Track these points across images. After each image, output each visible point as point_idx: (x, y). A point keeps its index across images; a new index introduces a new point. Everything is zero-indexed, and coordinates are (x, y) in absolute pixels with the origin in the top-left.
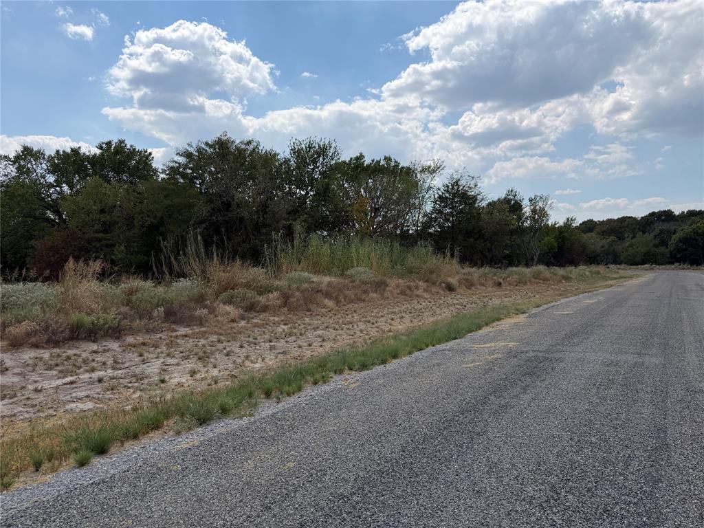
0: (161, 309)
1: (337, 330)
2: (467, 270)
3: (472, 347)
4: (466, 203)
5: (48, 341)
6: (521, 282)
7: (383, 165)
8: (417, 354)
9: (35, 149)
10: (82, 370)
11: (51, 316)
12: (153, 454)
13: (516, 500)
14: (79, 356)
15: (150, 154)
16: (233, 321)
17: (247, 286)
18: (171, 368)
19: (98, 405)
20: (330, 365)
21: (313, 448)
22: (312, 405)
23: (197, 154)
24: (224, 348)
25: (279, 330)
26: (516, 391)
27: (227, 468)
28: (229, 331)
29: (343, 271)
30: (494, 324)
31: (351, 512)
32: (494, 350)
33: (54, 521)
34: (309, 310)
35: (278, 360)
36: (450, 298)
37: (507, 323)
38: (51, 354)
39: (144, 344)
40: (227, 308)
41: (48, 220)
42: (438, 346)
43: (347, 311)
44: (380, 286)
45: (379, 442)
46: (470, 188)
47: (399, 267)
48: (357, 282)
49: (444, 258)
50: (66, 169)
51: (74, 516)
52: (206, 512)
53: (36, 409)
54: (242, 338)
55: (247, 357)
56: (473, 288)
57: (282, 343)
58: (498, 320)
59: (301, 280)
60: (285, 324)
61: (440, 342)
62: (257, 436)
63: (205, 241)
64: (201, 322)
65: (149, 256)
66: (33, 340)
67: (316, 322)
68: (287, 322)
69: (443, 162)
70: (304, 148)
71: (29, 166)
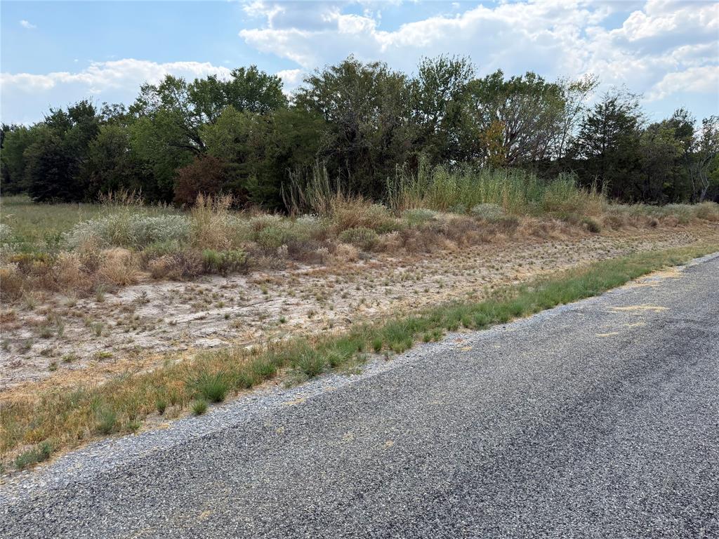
0: (285, 247)
1: (457, 275)
2: (616, 206)
3: (611, 310)
4: (621, 127)
5: (185, 275)
6: (682, 222)
7: (525, 83)
8: (544, 314)
9: (177, 79)
10: (212, 305)
11: (187, 249)
12: (262, 409)
13: (639, 533)
14: (210, 291)
15: (280, 80)
16: (352, 260)
17: (367, 224)
18: (291, 308)
19: (223, 342)
20: (445, 318)
21: (415, 426)
22: (420, 368)
23: (324, 80)
24: (342, 290)
25: (397, 272)
26: (657, 376)
27: (326, 437)
28: (347, 272)
29: (469, 206)
30: (642, 278)
31: (445, 518)
32: (637, 316)
33: (167, 477)
34: (428, 251)
35: (392, 306)
36: (592, 241)
37: (657, 278)
38: (186, 288)
39: (268, 281)
40: (347, 247)
41: (191, 148)
42: (570, 304)
43: (469, 254)
44: (509, 225)
45: (486, 428)
46: (629, 108)
47: (533, 203)
48: (484, 221)
49: (589, 193)
50: (204, 98)
51: (183, 474)
52: (300, 490)
53: (170, 342)
54: (360, 280)
55: (363, 301)
56: (621, 229)
57: (398, 287)
58: (646, 274)
59: (423, 218)
60: (403, 266)
61: (572, 299)
62: (361, 401)
63: (330, 171)
64: (321, 260)
65: (279, 187)
66: (171, 273)
67: (435, 265)
68: (405, 264)
69: (597, 77)
70: (435, 67)
71: (173, 95)
